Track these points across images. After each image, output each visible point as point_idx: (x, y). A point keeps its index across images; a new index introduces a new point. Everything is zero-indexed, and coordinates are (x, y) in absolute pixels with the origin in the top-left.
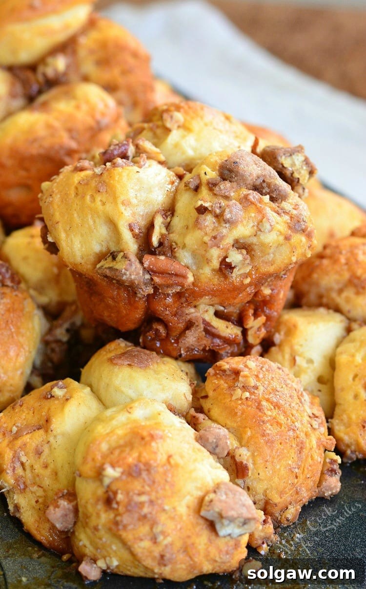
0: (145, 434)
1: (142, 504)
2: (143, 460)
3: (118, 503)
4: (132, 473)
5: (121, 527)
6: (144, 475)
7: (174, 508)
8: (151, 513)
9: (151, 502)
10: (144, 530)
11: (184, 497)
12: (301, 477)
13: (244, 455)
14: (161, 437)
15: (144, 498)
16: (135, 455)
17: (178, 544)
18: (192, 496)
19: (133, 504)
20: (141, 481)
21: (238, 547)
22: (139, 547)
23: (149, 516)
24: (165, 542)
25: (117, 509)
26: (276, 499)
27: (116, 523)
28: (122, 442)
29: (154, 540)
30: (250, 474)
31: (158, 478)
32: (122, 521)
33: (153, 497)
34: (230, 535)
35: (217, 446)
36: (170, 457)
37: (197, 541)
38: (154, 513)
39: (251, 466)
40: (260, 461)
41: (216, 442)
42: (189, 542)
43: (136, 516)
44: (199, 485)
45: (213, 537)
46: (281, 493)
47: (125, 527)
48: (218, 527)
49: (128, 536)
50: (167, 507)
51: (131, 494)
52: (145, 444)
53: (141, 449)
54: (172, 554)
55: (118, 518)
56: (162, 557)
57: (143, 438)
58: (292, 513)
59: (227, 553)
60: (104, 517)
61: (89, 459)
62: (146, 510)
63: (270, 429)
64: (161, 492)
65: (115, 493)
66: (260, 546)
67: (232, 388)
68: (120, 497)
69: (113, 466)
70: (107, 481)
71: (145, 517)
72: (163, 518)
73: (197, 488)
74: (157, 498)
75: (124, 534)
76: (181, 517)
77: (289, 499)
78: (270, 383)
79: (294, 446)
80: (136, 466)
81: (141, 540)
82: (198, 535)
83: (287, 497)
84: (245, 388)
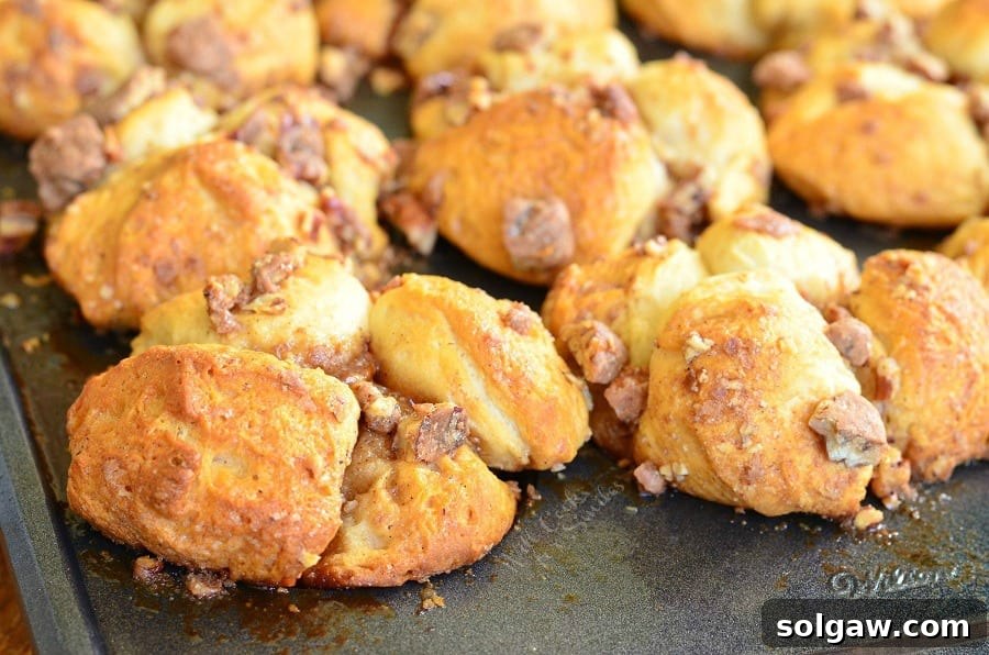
0: (754, 304)
1: (731, 392)
2: (744, 336)
3: (699, 385)
4: (727, 349)
5: (697, 419)
6: (741, 354)
7: (774, 408)
8: (740, 407)
9: (744, 392)
10: (728, 428)
11: (791, 396)
12: (964, 421)
13: (890, 369)
14: (775, 315)
15: (735, 385)
16: (735, 327)
17: (771, 457)
18: (802, 398)
19: (719, 389)
20: (737, 363)
21: (853, 481)
22: (718, 450)
23: (738, 409)
24: (754, 450)
25: (697, 394)
26: (923, 440)
27: (693, 413)
28: (721, 311)
29: (739, 445)
30: (893, 395)
31: (759, 363)
32: (700, 410)
33: (748, 387)
34: (843, 460)
35: (852, 347)
36: (780, 339)
37: (798, 458)
38: (745, 407)
39: (896, 386)
40: (910, 383)
41: (851, 341)
42: (787, 457)
43: (720, 406)
44: (814, 387)
45: (821, 460)
46: (932, 435)
47: (703, 419)
48: (829, 445)
49: (705, 432)
50: (763, 404)
51: (719, 376)
52: (752, 317)
53: (744, 321)
54: (760, 469)
55: (697, 406)
56: (746, 469)
57: (750, 310)
58: (943, 466)
59: (836, 486)
60: (679, 403)
61: (674, 326)
62: (735, 401)
63: (933, 344)
64: (760, 382)
65: (699, 372)
66: (887, 497)
67: (894, 283)
68: (703, 377)
69: (702, 336)
70: (690, 354)
71: (732, 409)
72: (756, 416)
73: (811, 390)
74: (753, 389)
75: (701, 429)
76: (782, 422)
77: (941, 446)
78: (947, 289)
79: (963, 375)
80: (732, 340)
81: (723, 441)
82: (801, 452)
83: (939, 443)
84: (911, 286)
